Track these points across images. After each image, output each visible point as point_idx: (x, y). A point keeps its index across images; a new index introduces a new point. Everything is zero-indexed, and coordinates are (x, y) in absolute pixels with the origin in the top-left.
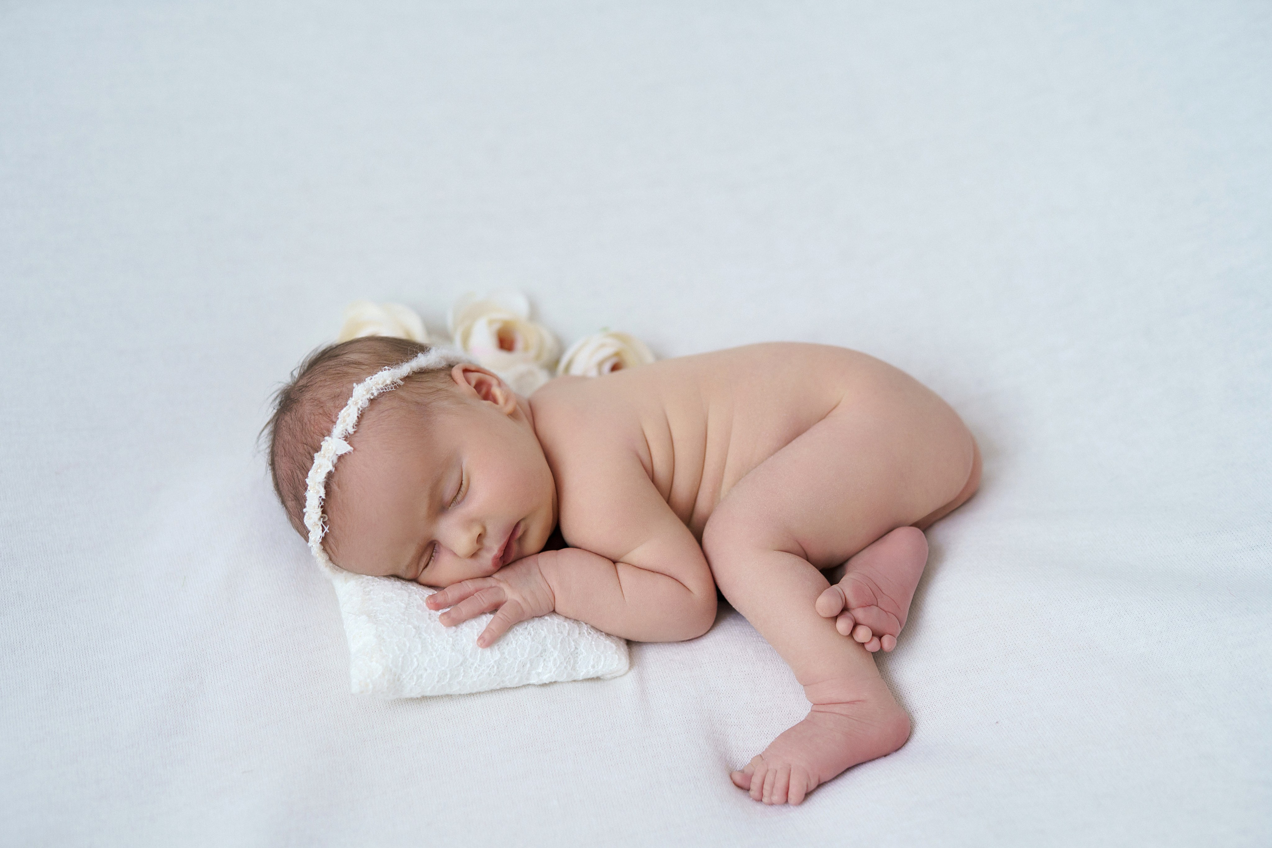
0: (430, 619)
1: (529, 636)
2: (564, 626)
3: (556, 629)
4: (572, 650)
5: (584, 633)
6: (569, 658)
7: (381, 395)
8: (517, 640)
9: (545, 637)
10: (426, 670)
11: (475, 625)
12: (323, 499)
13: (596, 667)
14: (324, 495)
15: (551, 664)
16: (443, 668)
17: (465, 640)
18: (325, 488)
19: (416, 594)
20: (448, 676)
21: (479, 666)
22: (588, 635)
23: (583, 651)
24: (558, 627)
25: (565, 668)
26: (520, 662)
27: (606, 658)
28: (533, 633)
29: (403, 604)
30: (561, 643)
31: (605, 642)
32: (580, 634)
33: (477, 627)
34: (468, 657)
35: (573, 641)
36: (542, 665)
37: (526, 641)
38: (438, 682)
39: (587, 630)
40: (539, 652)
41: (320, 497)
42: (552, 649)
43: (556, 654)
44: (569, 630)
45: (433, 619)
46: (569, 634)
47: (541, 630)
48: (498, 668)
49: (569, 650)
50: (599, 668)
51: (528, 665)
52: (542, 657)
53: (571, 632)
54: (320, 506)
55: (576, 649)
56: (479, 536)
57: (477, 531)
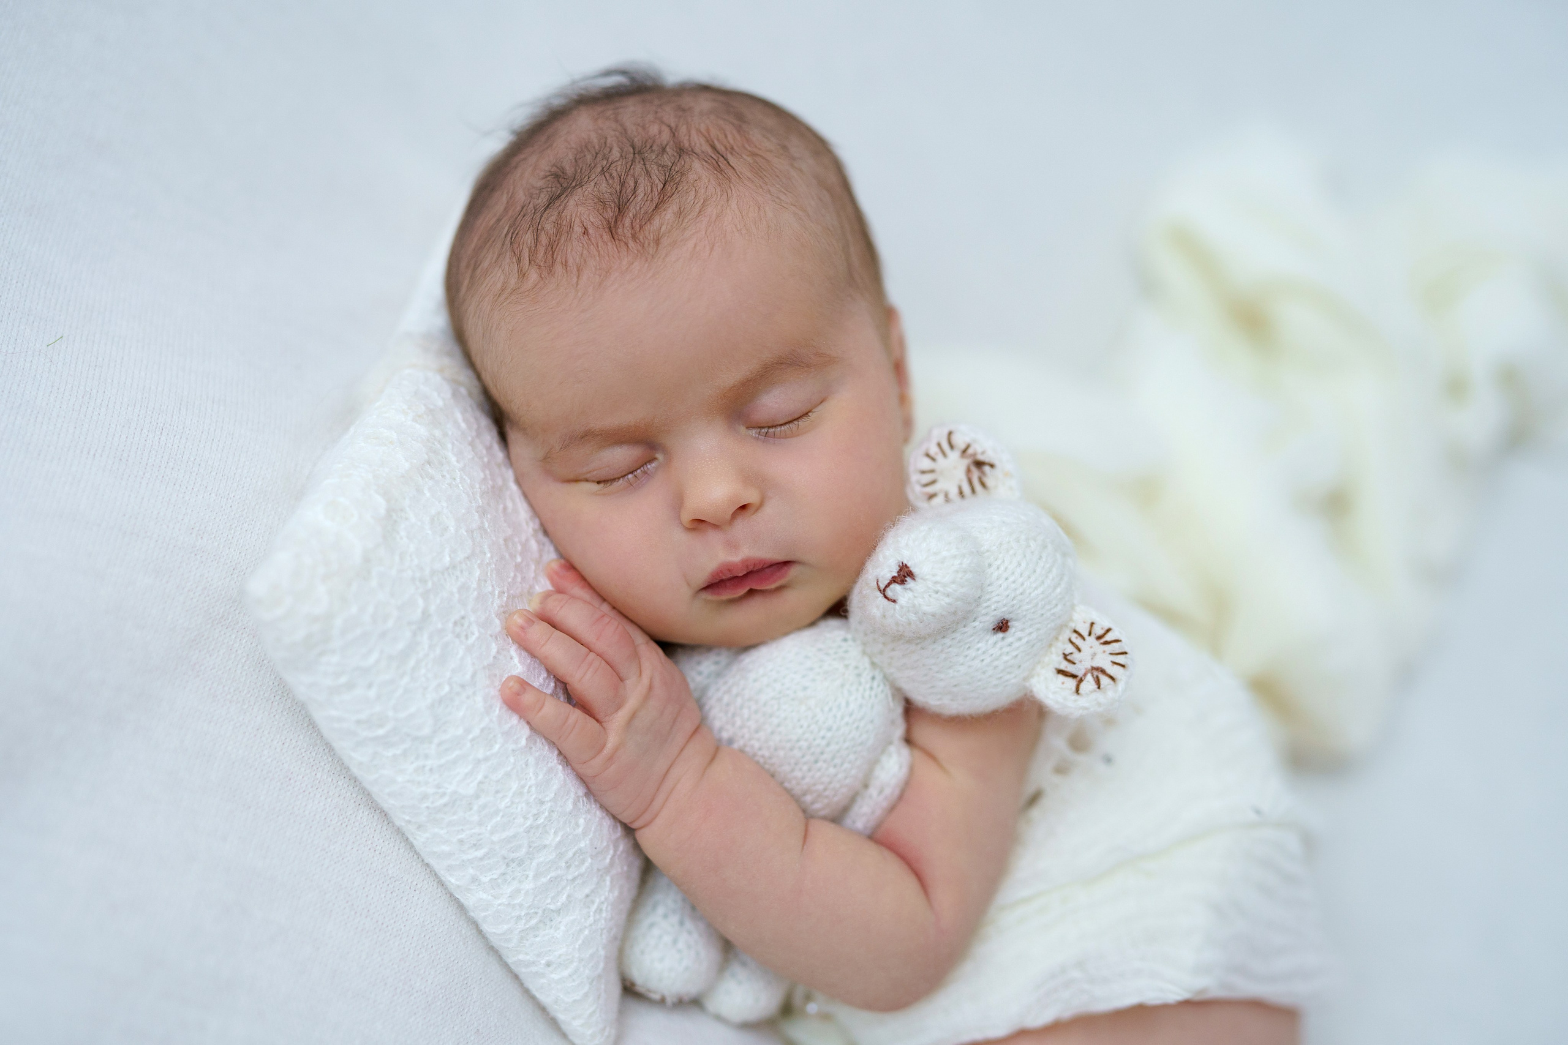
0: (455, 623)
1: (531, 819)
2: (583, 861)
3: (570, 854)
4: (552, 907)
5: (593, 902)
6: (536, 913)
8: (513, 803)
9: (545, 846)
10: (370, 686)
11: (495, 711)
13: (551, 969)
15: (508, 890)
16: (391, 714)
17: (461, 714)
19: (480, 566)
20: (381, 732)
21: (431, 770)
22: (596, 911)
23: (562, 928)
24: (574, 854)
25: (519, 918)
26: (479, 834)
27: (576, 971)
28: (542, 820)
29: (448, 559)
30: (551, 881)
31: (600, 948)
32: (587, 896)
33: (494, 719)
34: (436, 741)
35: (569, 896)
36: (495, 876)
37: (522, 820)
38: (359, 722)
39: (603, 903)
40: (512, 855)
42: (531, 874)
43: (528, 885)
44: (581, 875)
45: (458, 629)
46: (574, 879)
47: (553, 831)
48: (445, 805)
49: (549, 901)
50: (553, 976)
51: (480, 853)
52: (508, 865)
53: (579, 881)
55: (558, 911)
56: (744, 507)
57: (751, 496)
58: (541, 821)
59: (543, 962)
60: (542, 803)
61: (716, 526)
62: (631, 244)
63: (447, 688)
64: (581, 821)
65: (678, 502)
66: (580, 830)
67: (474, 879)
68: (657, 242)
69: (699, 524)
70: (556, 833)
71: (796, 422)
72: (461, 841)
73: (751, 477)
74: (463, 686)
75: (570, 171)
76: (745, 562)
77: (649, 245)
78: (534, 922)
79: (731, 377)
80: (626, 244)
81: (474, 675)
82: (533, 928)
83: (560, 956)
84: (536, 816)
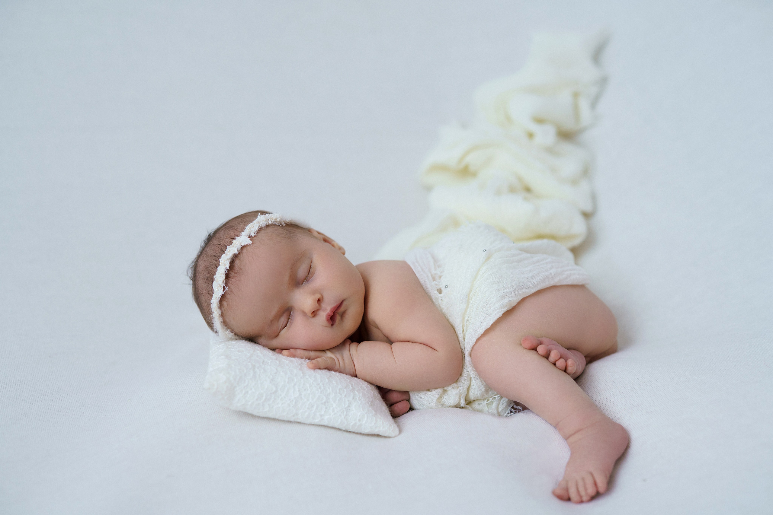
3: (338, 391)
4: (346, 406)
5: (356, 399)
6: (343, 411)
7: (273, 225)
10: (251, 389)
12: (227, 270)
14: (229, 267)
18: (230, 263)
19: (258, 350)
20: (264, 398)
23: (354, 409)
30: (339, 401)
34: (279, 390)
35: (348, 401)
36: (324, 410)
38: (257, 400)
41: (226, 268)
42: (333, 402)
43: (334, 405)
46: (345, 396)
48: (296, 403)
49: (344, 406)
54: (225, 273)
55: (349, 406)
56: (319, 300)
57: (318, 296)
58: (322, 388)
59: (357, 421)
60: (319, 384)
61: (318, 310)
62: (236, 275)
63: (271, 377)
64: (334, 382)
65: (304, 314)
66: (335, 384)
67: (321, 416)
68: (241, 269)
69: (314, 313)
70: (329, 389)
71: (310, 272)
72: (308, 408)
73: (314, 292)
74: (276, 373)
75: (208, 275)
76: (331, 310)
77: (239, 271)
78: (345, 413)
79: (287, 278)
80: (235, 276)
81: (277, 369)
82: (346, 415)
83: (360, 416)
84: (320, 388)
